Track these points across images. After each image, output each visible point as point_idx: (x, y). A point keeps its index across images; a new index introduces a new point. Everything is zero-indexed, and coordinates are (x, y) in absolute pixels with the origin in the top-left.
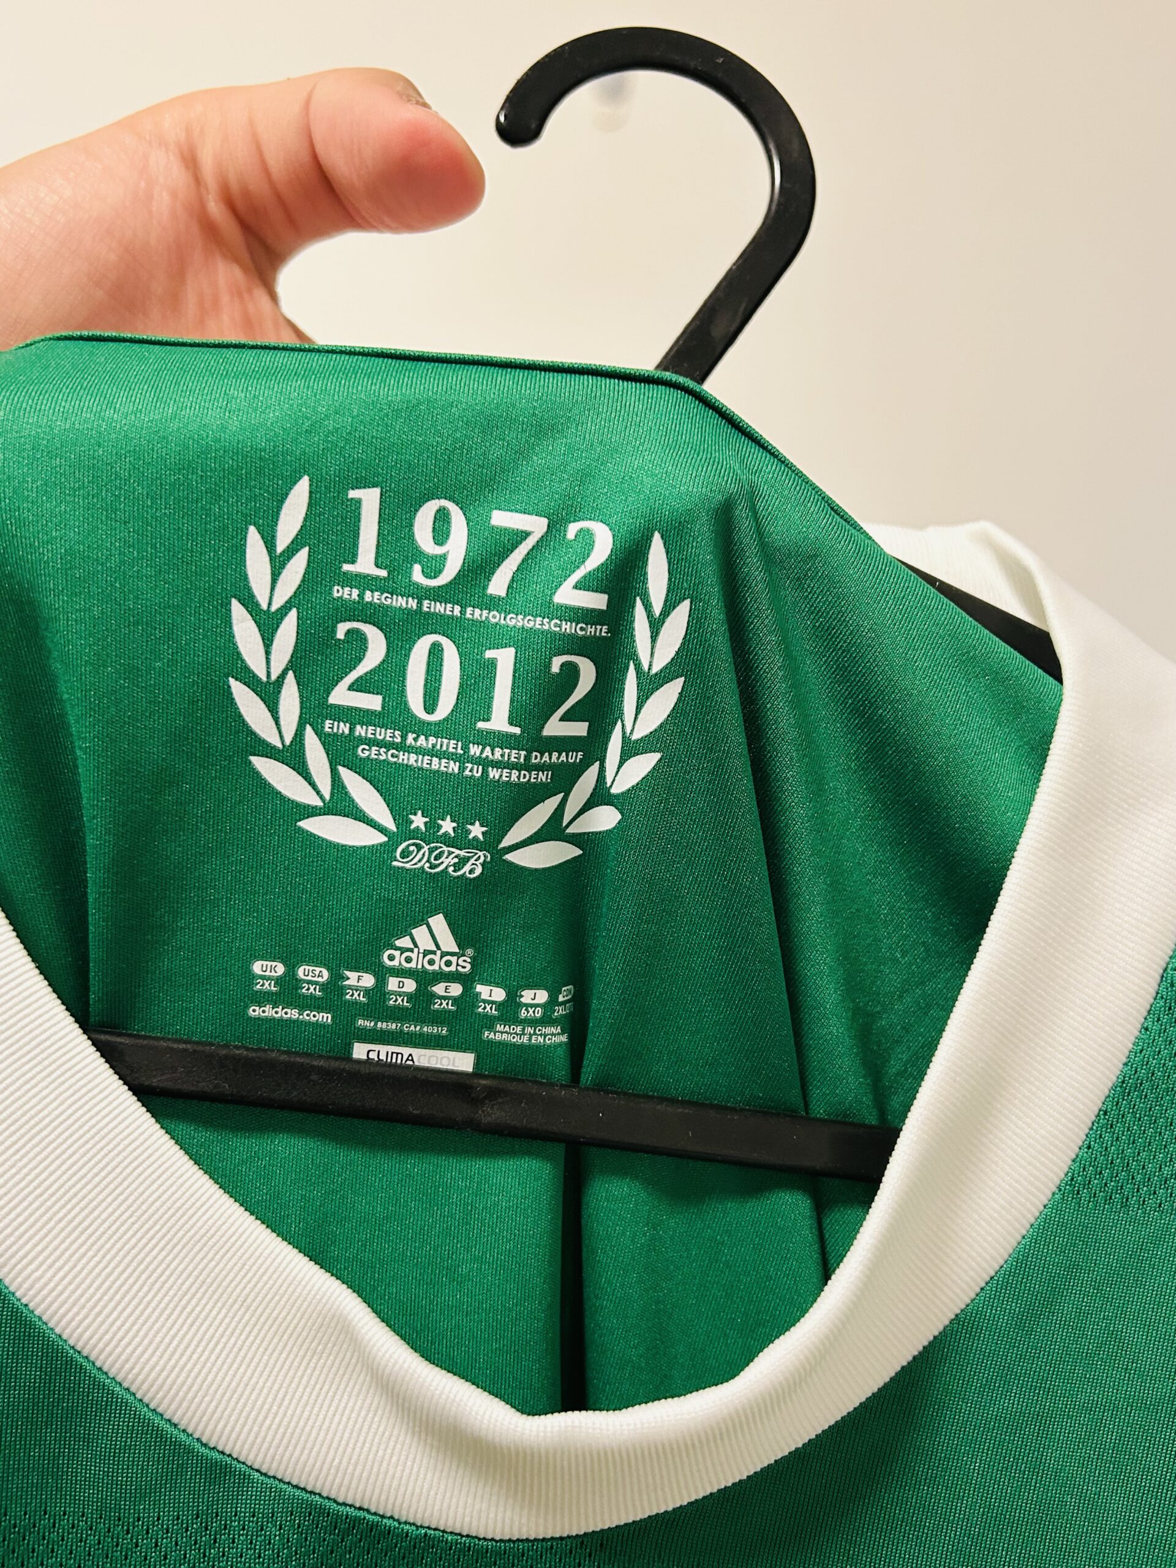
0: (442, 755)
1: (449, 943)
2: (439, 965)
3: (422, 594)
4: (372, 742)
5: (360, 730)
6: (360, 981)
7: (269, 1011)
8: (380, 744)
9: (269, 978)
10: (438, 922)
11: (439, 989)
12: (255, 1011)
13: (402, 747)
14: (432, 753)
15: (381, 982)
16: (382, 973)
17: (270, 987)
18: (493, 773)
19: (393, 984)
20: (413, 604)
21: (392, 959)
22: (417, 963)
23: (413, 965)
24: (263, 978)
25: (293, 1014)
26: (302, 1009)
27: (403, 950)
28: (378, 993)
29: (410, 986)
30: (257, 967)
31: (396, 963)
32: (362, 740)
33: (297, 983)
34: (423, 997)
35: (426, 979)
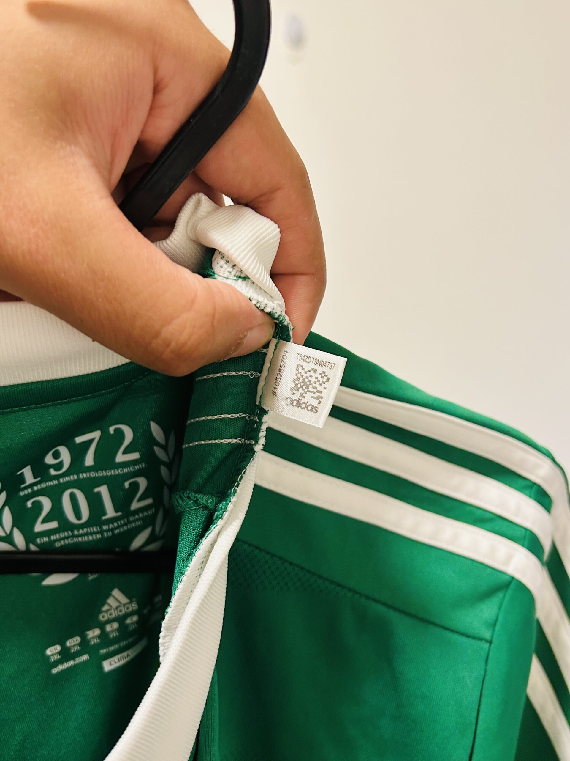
0: (91, 534)
1: (124, 599)
2: (124, 610)
3: (57, 477)
4: (59, 540)
5: (53, 538)
6: (93, 634)
7: (60, 668)
8: (64, 539)
9: (55, 654)
10: (116, 593)
11: (128, 621)
12: (55, 671)
13: (74, 536)
14: (87, 534)
15: (103, 629)
16: (102, 626)
17: (56, 657)
18: (116, 532)
19: (108, 628)
20: (55, 482)
21: (103, 617)
22: (115, 614)
23: (114, 616)
24: (53, 655)
25: (71, 663)
26: (74, 659)
27: (107, 611)
28: (104, 635)
29: (115, 625)
30: (49, 652)
31: (106, 618)
32: (55, 541)
33: (69, 649)
34: (123, 628)
35: (121, 619)
